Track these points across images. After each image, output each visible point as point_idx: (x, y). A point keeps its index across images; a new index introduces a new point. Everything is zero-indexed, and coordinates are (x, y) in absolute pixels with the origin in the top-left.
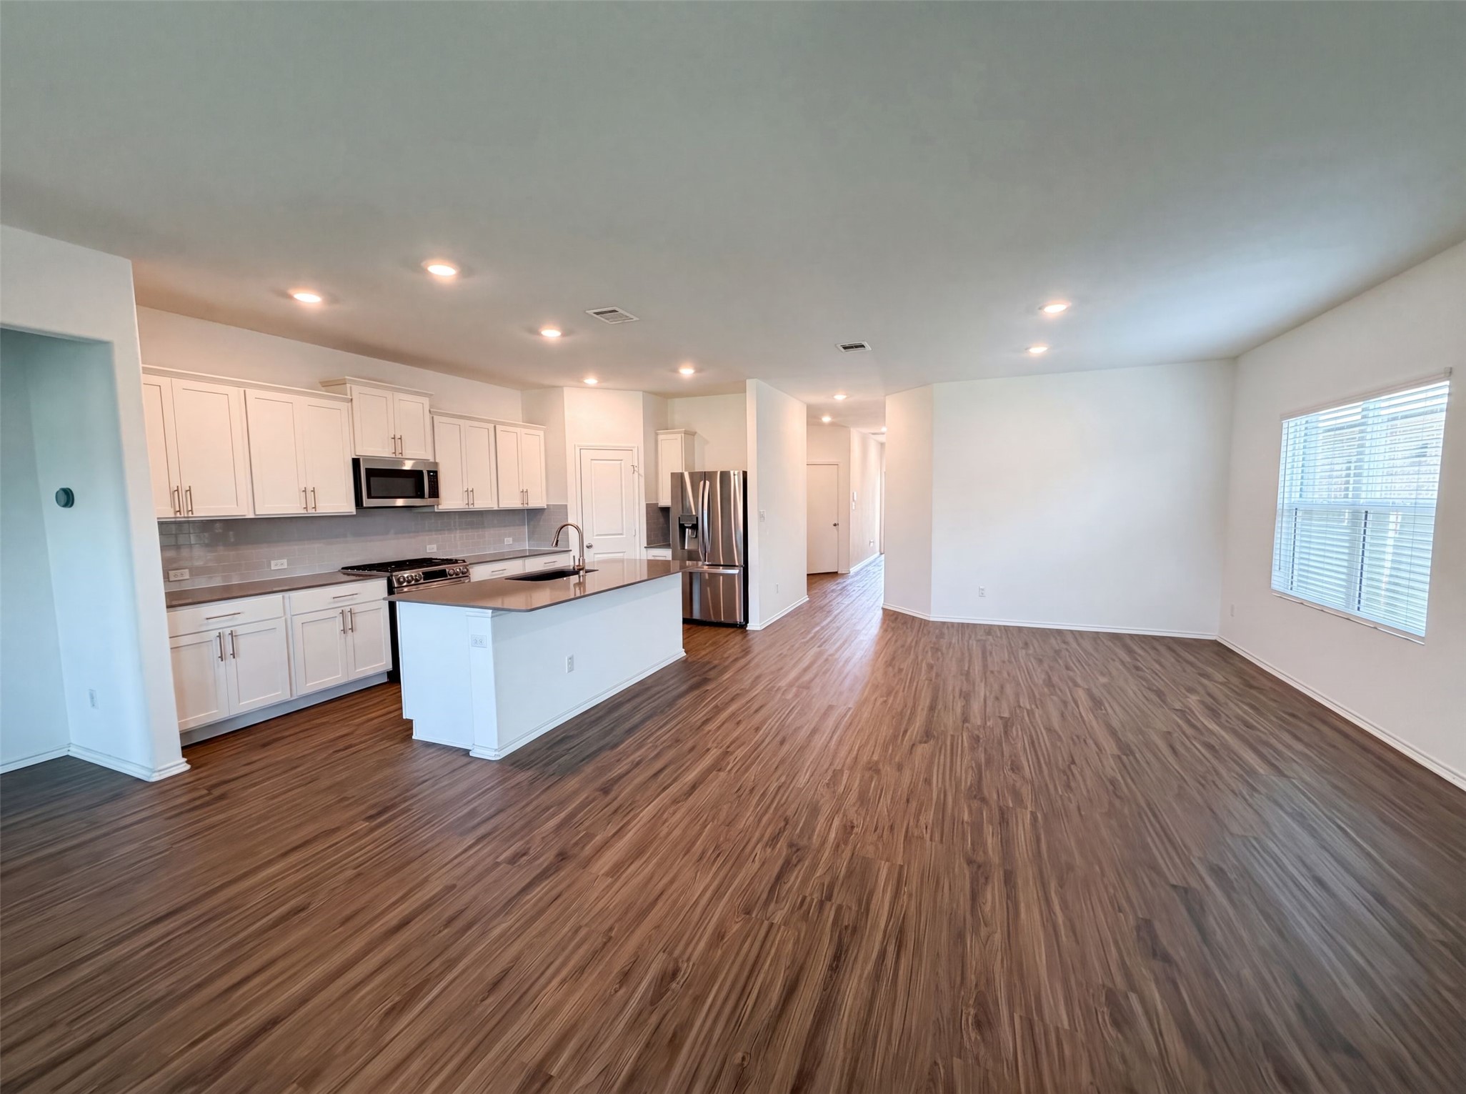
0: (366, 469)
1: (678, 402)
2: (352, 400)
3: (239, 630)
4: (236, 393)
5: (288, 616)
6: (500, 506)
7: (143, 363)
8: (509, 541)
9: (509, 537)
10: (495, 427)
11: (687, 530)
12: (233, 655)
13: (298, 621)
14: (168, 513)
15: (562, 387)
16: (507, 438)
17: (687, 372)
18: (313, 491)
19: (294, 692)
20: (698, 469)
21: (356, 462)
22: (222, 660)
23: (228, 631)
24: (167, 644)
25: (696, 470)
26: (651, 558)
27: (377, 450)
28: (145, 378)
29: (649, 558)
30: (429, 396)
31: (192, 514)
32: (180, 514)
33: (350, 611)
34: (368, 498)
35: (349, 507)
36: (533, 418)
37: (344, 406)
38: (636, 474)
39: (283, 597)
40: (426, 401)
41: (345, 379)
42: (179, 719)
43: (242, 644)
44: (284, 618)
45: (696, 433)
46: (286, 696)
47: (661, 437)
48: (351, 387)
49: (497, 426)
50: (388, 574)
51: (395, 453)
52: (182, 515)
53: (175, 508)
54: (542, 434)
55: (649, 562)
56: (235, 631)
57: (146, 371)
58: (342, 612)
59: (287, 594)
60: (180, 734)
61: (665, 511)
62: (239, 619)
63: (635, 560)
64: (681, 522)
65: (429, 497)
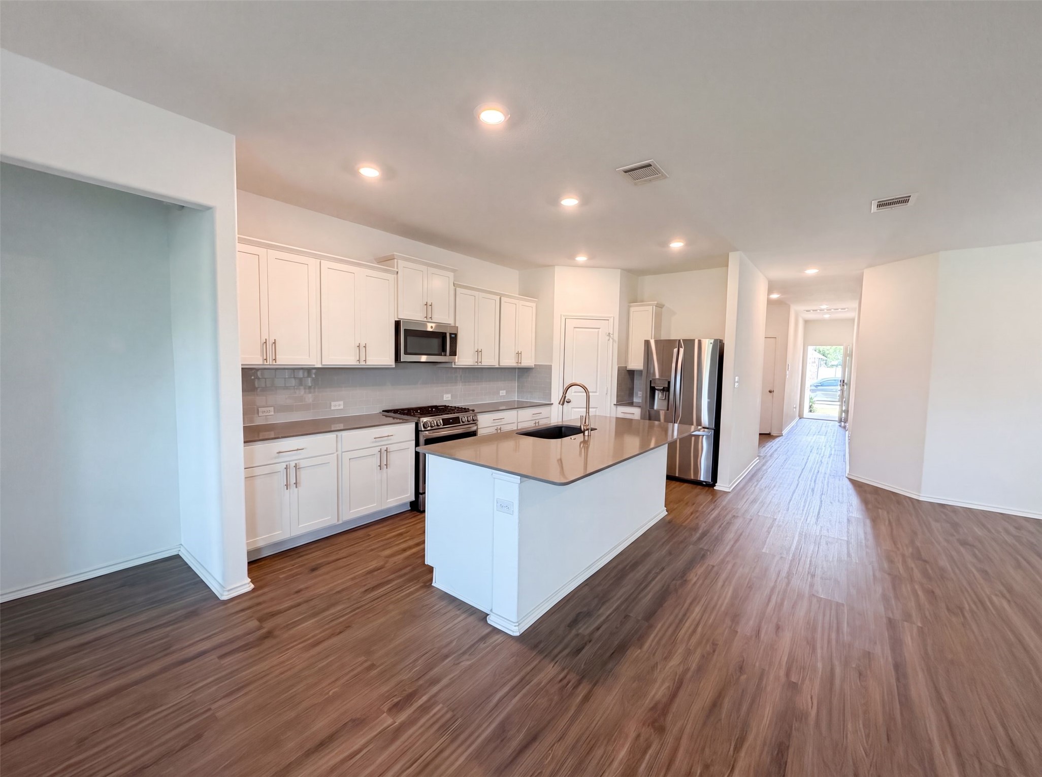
0: (405, 329)
1: (648, 279)
2: (397, 272)
3: (303, 464)
4: (313, 263)
5: (339, 452)
6: (501, 365)
7: (238, 234)
8: (503, 393)
9: (504, 390)
10: (500, 298)
11: (657, 392)
12: (296, 483)
13: (347, 456)
14: (256, 360)
15: (554, 266)
16: (508, 308)
17: (677, 245)
18: (365, 347)
19: (341, 518)
20: (664, 337)
21: (397, 324)
22: (287, 489)
23: (293, 464)
24: (242, 474)
25: (662, 339)
26: (621, 416)
27: (412, 314)
28: (239, 247)
29: (617, 416)
30: (454, 271)
31: (276, 362)
32: (267, 362)
33: (386, 450)
34: (405, 354)
35: (389, 360)
36: (529, 292)
37: (391, 277)
38: (611, 340)
39: (337, 436)
40: (451, 275)
41: (393, 255)
42: (248, 538)
43: (303, 474)
44: (336, 454)
45: (664, 306)
46: (334, 521)
47: (632, 309)
48: (397, 262)
49: (502, 298)
50: (416, 419)
51: (426, 317)
52: (268, 363)
53: (263, 357)
54: (534, 305)
55: (618, 419)
56: (299, 463)
57: (241, 241)
58: (380, 451)
59: (339, 434)
60: (248, 552)
61: (631, 373)
62: (303, 454)
63: (606, 417)
64: (652, 385)
65: (450, 355)
